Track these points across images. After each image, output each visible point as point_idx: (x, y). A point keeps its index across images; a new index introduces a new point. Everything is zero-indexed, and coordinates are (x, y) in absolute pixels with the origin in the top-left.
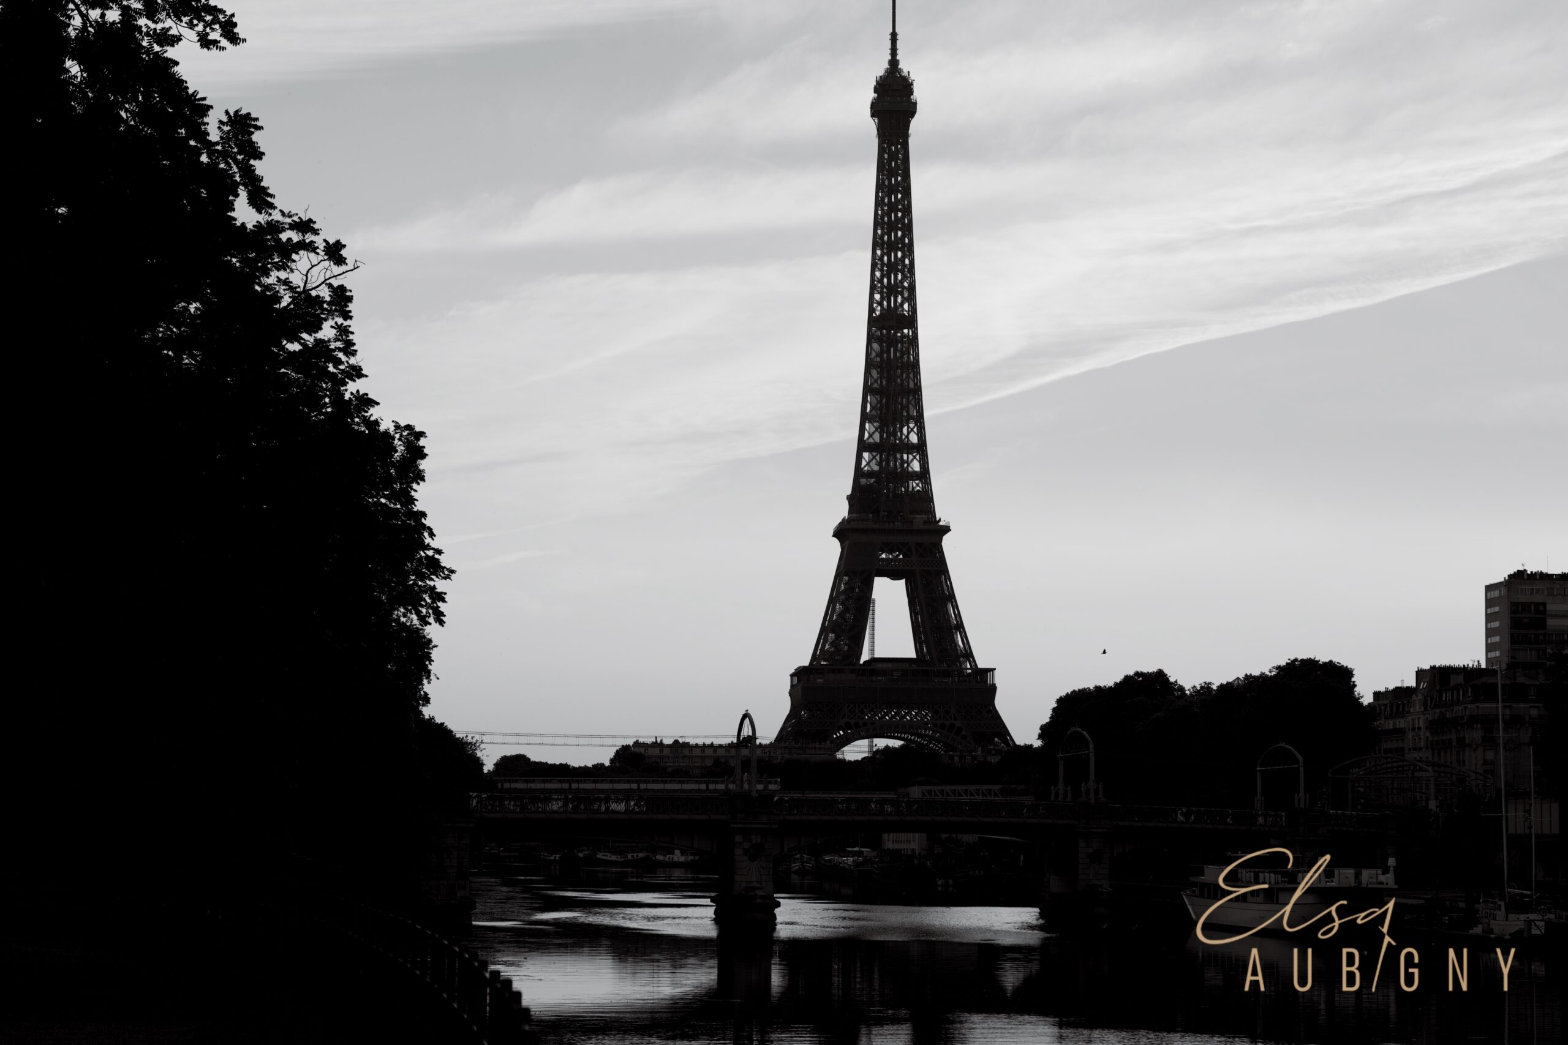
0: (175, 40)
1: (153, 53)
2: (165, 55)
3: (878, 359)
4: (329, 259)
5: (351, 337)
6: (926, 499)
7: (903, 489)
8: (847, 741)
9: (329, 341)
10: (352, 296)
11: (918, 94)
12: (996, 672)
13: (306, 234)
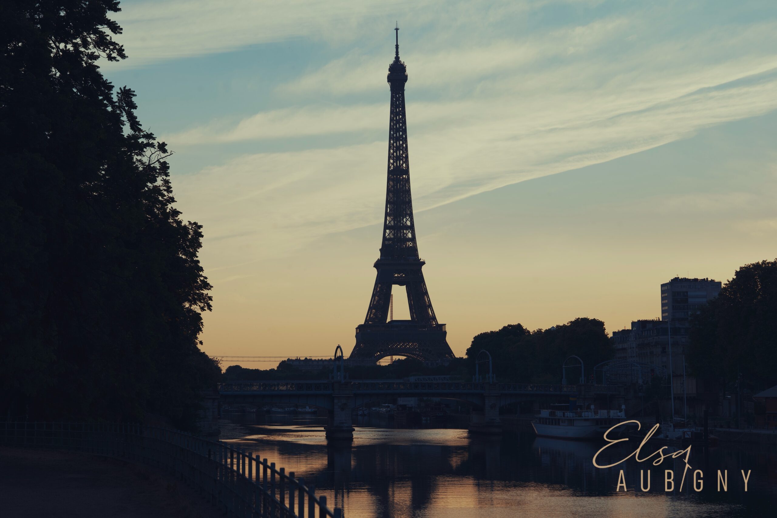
0: (97, 57)
1: (88, 63)
2: (93, 64)
3: (392, 189)
4: (160, 151)
5: (170, 184)
6: (414, 250)
7: (404, 246)
8: (381, 357)
9: (159, 186)
10: (169, 166)
11: (408, 72)
12: (446, 325)
13: (150, 140)
